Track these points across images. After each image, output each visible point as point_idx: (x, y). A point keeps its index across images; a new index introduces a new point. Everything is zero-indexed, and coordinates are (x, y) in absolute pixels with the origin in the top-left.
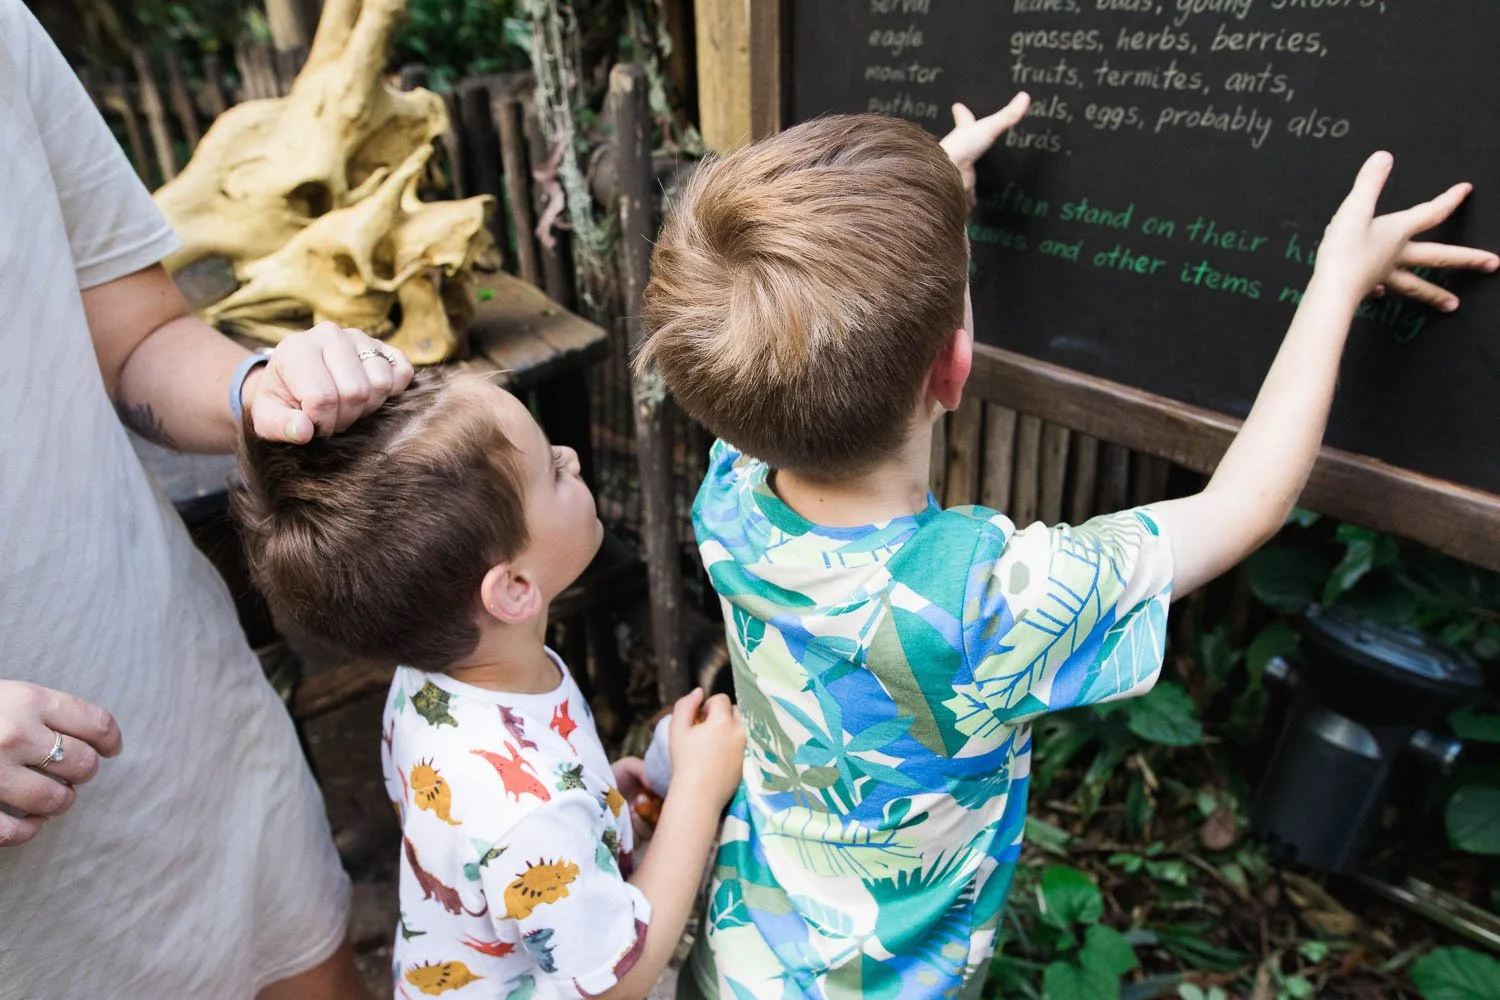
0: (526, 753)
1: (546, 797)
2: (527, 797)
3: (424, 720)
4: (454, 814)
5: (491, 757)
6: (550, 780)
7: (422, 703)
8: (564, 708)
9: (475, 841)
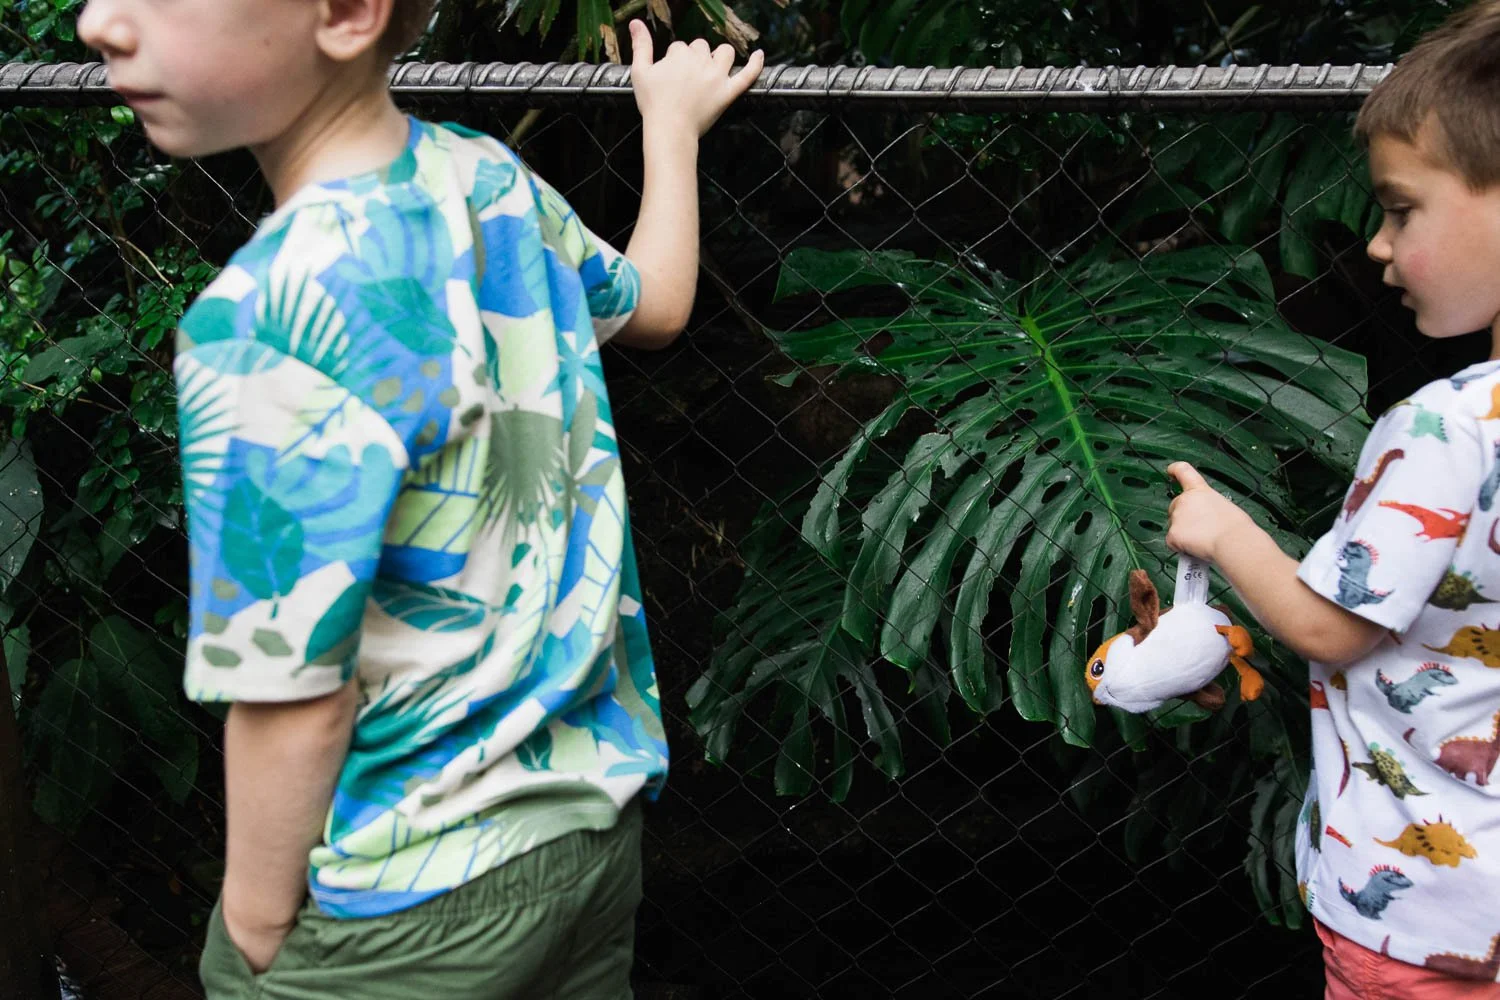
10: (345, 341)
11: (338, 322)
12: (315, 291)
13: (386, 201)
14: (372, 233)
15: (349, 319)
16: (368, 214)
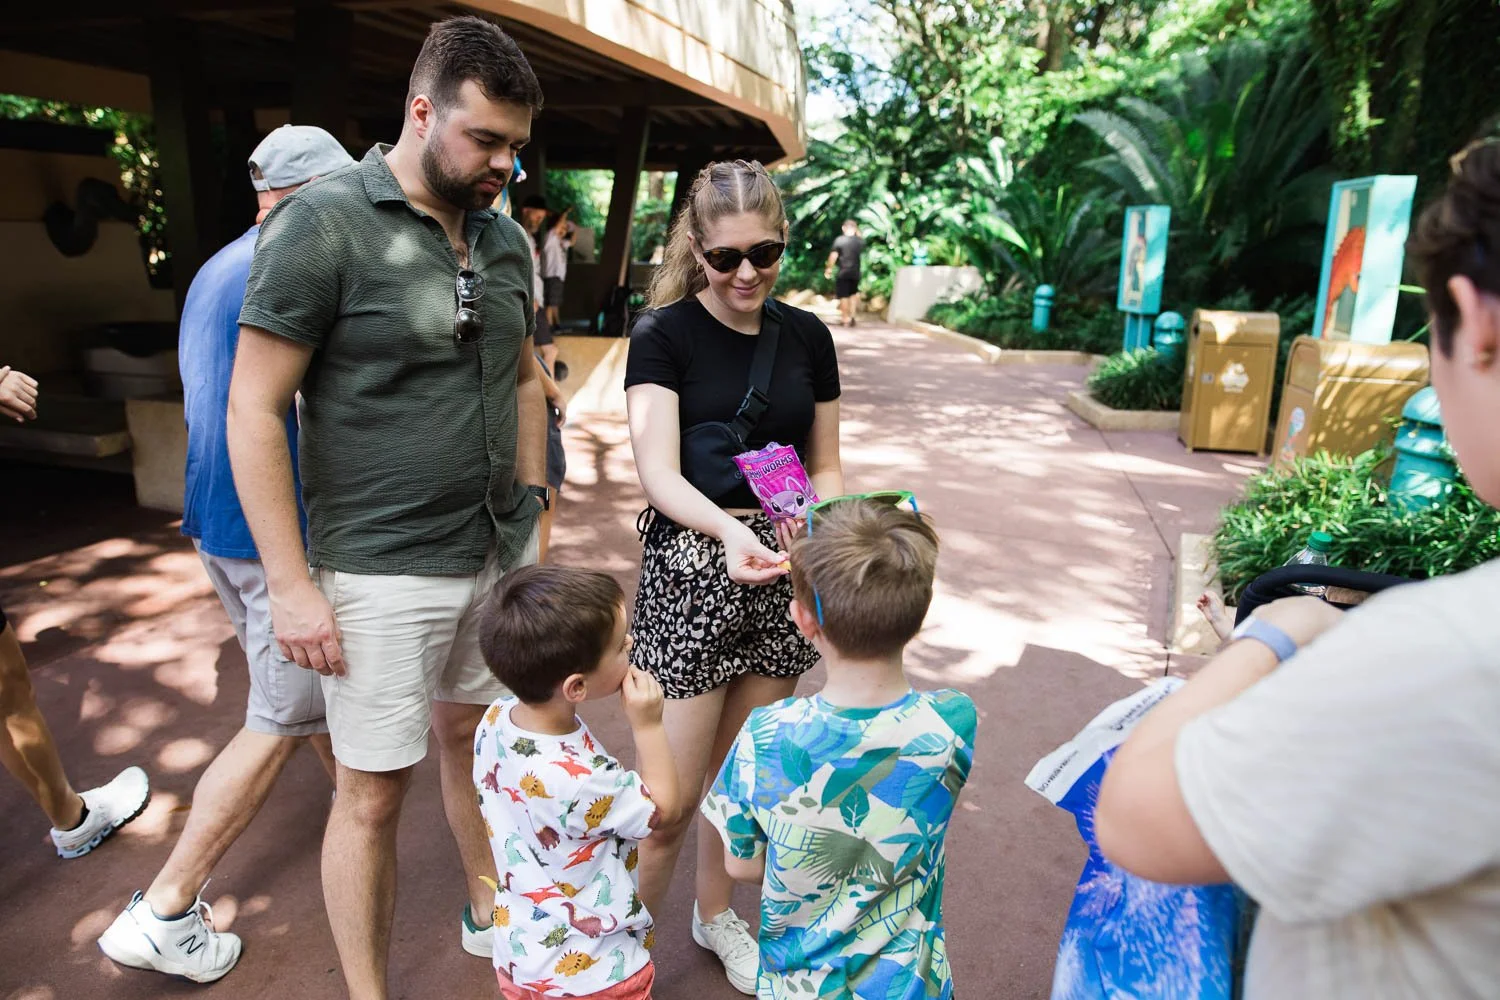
0: (574, 757)
1: (589, 773)
2: (581, 776)
3: (523, 756)
4: (548, 792)
5: (560, 764)
6: (589, 766)
7: (520, 748)
8: (586, 735)
9: (562, 802)
10: (766, 747)
11: (770, 740)
12: (775, 726)
13: (825, 719)
14: (808, 725)
15: (773, 744)
16: (814, 718)
